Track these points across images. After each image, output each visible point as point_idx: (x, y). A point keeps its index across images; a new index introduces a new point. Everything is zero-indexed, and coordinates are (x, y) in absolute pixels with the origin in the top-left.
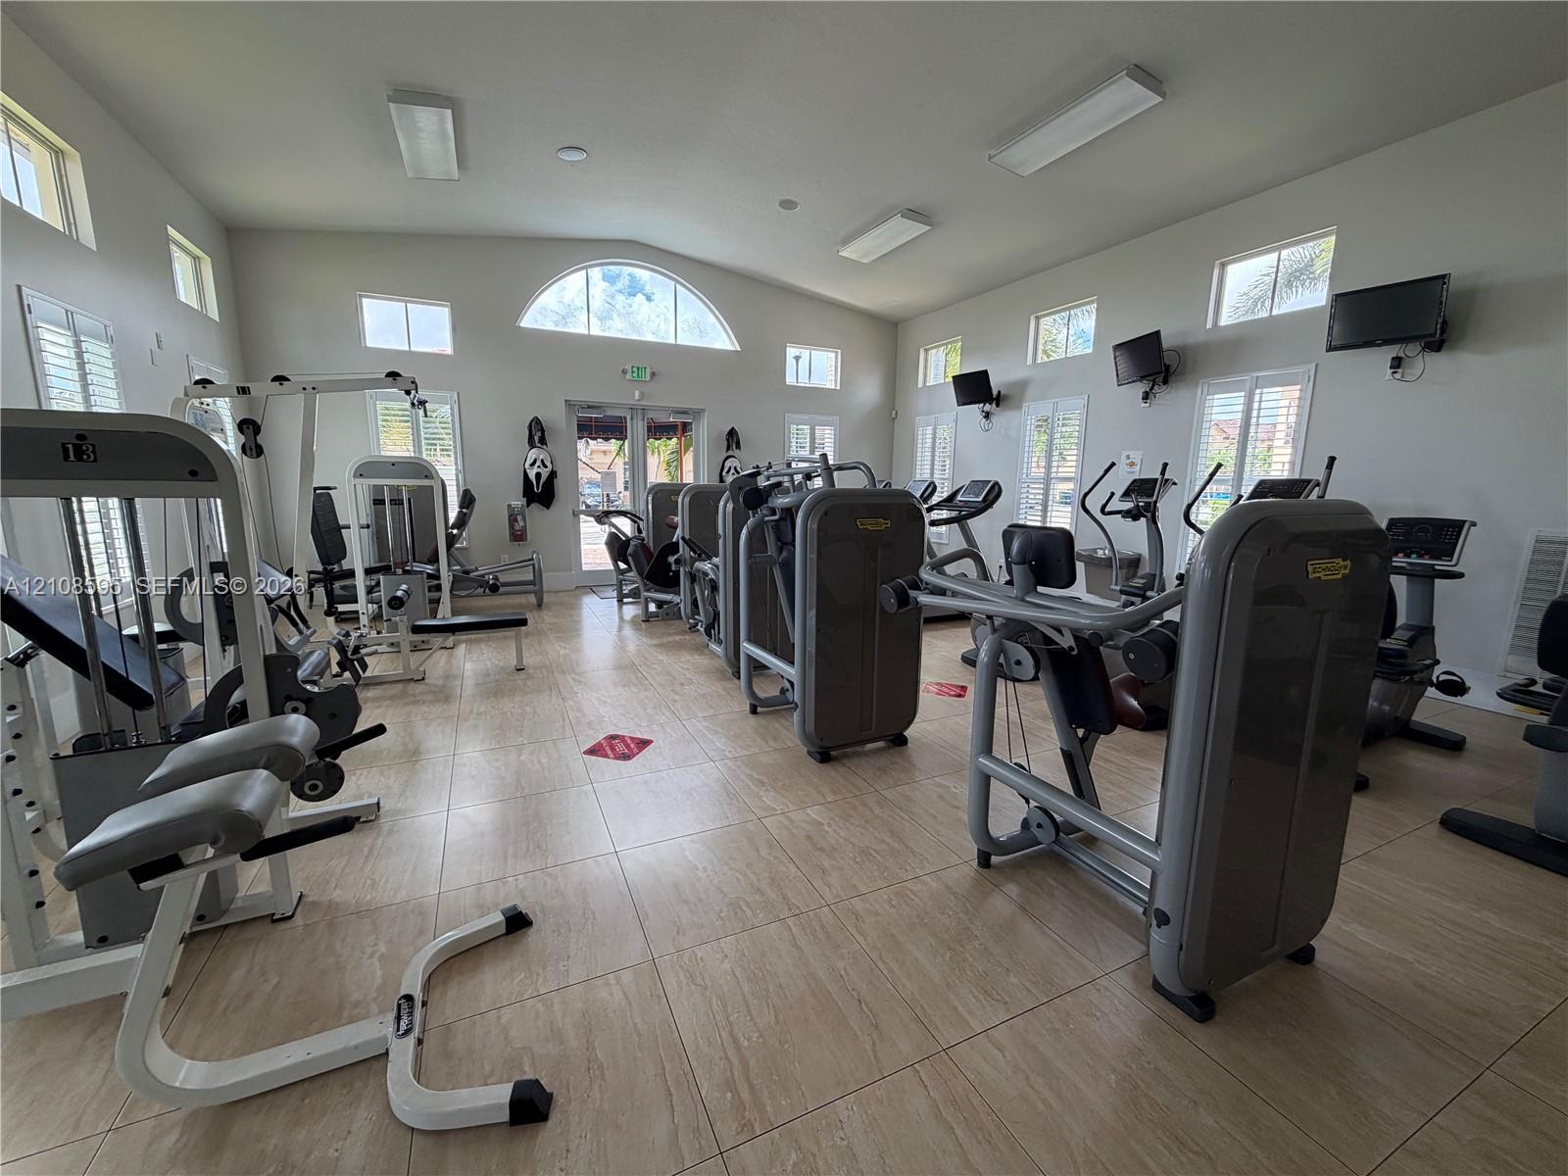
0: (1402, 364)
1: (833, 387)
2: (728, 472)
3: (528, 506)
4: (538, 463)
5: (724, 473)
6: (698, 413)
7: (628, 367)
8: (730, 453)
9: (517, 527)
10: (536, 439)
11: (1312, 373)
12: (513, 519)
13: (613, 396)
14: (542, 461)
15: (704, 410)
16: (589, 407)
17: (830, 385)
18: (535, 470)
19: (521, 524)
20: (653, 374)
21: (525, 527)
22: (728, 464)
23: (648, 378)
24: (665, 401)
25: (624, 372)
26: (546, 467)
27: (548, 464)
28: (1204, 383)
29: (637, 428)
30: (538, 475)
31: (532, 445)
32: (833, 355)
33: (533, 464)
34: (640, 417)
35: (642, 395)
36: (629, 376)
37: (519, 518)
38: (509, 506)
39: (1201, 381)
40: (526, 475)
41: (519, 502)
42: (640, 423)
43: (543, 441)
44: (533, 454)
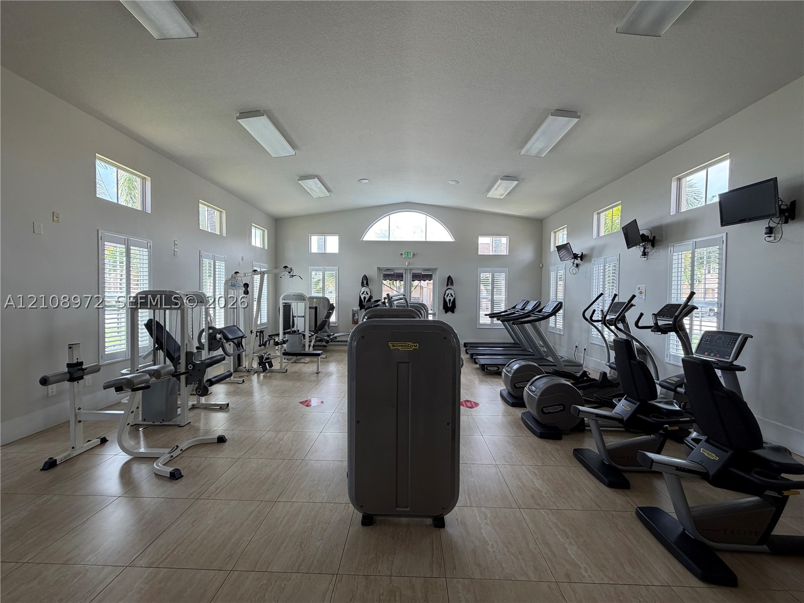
0: (774, 231)
1: (506, 254)
2: (447, 296)
3: (360, 310)
4: (365, 293)
5: (445, 296)
6: (435, 270)
7: (403, 253)
8: (448, 287)
9: (355, 319)
10: (365, 283)
11: (724, 239)
12: (354, 315)
13: (398, 265)
14: (367, 292)
15: (436, 269)
16: (389, 270)
17: (505, 253)
18: (364, 295)
19: (357, 317)
20: (414, 254)
21: (358, 318)
22: (447, 292)
23: (412, 256)
24: (419, 266)
25: (402, 254)
26: (368, 294)
27: (369, 293)
28: (671, 246)
29: (408, 277)
30: (365, 298)
31: (363, 285)
32: (506, 238)
33: (363, 294)
34: (409, 273)
35: (409, 264)
36: (403, 256)
37: (356, 315)
38: (353, 310)
39: (670, 244)
40: (360, 298)
41: (357, 308)
42: (409, 275)
43: (367, 284)
44: (363, 289)
